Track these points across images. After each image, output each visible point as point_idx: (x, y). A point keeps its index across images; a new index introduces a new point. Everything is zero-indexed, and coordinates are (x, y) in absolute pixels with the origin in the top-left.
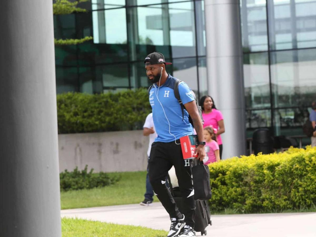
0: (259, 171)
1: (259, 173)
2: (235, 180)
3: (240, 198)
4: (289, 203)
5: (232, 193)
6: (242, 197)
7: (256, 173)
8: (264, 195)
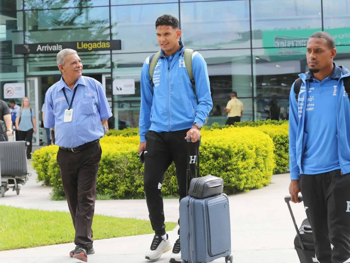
0: (134, 159)
1: (134, 160)
2: (105, 167)
3: (112, 184)
4: (167, 189)
5: (103, 179)
6: (113, 183)
7: (131, 160)
8: (139, 181)
